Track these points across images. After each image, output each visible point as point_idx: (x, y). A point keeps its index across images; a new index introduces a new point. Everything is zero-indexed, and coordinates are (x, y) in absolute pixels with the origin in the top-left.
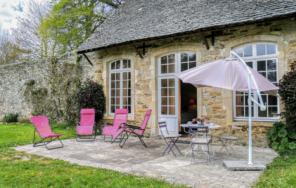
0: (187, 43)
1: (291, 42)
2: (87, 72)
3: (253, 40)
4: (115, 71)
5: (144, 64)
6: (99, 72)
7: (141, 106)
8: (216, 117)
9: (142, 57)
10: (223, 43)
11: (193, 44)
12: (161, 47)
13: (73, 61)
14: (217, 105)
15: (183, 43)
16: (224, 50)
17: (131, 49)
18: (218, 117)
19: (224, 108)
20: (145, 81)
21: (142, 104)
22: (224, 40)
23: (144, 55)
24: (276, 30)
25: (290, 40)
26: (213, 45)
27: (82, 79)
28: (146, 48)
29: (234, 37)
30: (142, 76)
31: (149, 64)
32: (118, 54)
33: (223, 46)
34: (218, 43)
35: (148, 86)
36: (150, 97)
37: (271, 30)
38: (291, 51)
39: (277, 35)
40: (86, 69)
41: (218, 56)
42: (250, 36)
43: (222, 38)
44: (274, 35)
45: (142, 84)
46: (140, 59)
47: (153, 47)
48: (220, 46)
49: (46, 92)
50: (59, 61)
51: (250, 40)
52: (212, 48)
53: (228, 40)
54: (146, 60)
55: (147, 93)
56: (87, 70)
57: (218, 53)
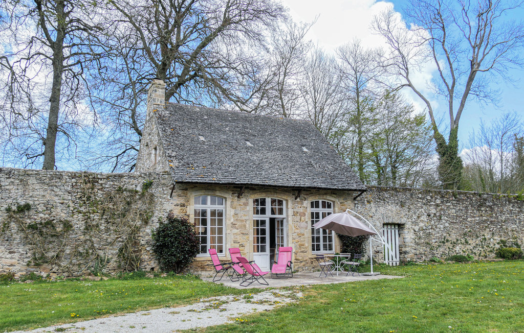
0: (280, 192)
2: (162, 204)
4: (201, 207)
5: (242, 204)
6: (181, 206)
7: (237, 244)
8: (301, 252)
9: (238, 197)
10: (305, 196)
11: (285, 193)
12: (258, 191)
13: (134, 186)
14: (302, 243)
15: (277, 191)
16: (306, 201)
17: (227, 187)
18: (303, 252)
19: (306, 245)
20: (242, 221)
21: (239, 243)
23: (241, 195)
24: (334, 194)
25: (341, 201)
26: (299, 197)
27: (152, 212)
29: (312, 193)
30: (239, 215)
31: (246, 204)
33: (305, 199)
35: (245, 226)
36: (247, 236)
37: (331, 193)
38: (341, 208)
39: (335, 197)
40: (161, 200)
41: (302, 206)
43: (304, 192)
44: (333, 197)
45: (238, 224)
46: (236, 198)
47: (250, 190)
48: (303, 199)
49: (67, 226)
52: (298, 199)
53: (308, 195)
54: (243, 200)
55: (244, 232)
57: (302, 204)
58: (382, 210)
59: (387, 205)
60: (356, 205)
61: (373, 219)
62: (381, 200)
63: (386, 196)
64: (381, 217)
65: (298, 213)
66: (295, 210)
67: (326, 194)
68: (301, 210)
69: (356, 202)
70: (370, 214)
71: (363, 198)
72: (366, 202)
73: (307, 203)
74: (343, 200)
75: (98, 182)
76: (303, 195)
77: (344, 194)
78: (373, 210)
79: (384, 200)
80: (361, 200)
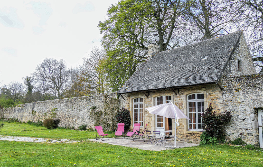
0: (167, 92)
1: (210, 94)
2: (122, 103)
3: (195, 92)
4: (136, 103)
5: (149, 101)
6: (128, 104)
7: (148, 122)
8: (180, 128)
10: (183, 92)
11: (170, 92)
12: (156, 93)
13: (115, 97)
14: (180, 123)
15: (166, 91)
16: (183, 96)
18: (181, 128)
19: (183, 124)
22: (183, 91)
23: (149, 96)
24: (204, 88)
25: (209, 93)
26: (178, 93)
27: (120, 107)
28: (150, 93)
29: (187, 90)
31: (151, 101)
32: (137, 95)
33: (183, 94)
34: (180, 92)
36: (151, 118)
37: (202, 88)
38: (210, 98)
39: (204, 90)
41: (180, 99)
42: (193, 90)
43: (182, 90)
44: (203, 91)
46: (147, 98)
47: (153, 92)
48: (181, 94)
49: (102, 113)
50: (109, 97)
51: (193, 92)
52: (178, 95)
53: (184, 91)
54: (150, 99)
55: (150, 116)
56: (122, 102)
57: (180, 97)
58: (252, 96)
59: (259, 91)
60: (224, 94)
61: (243, 105)
62: (252, 87)
63: (258, 82)
64: (251, 102)
65: (177, 103)
66: (176, 102)
67: (197, 89)
68: (180, 102)
69: (224, 92)
70: (238, 101)
71: (231, 87)
72: (234, 90)
73: (183, 97)
74: (212, 91)
75: (108, 97)
76: (181, 92)
77: (212, 86)
78: (242, 97)
79: (255, 87)
80: (229, 89)
